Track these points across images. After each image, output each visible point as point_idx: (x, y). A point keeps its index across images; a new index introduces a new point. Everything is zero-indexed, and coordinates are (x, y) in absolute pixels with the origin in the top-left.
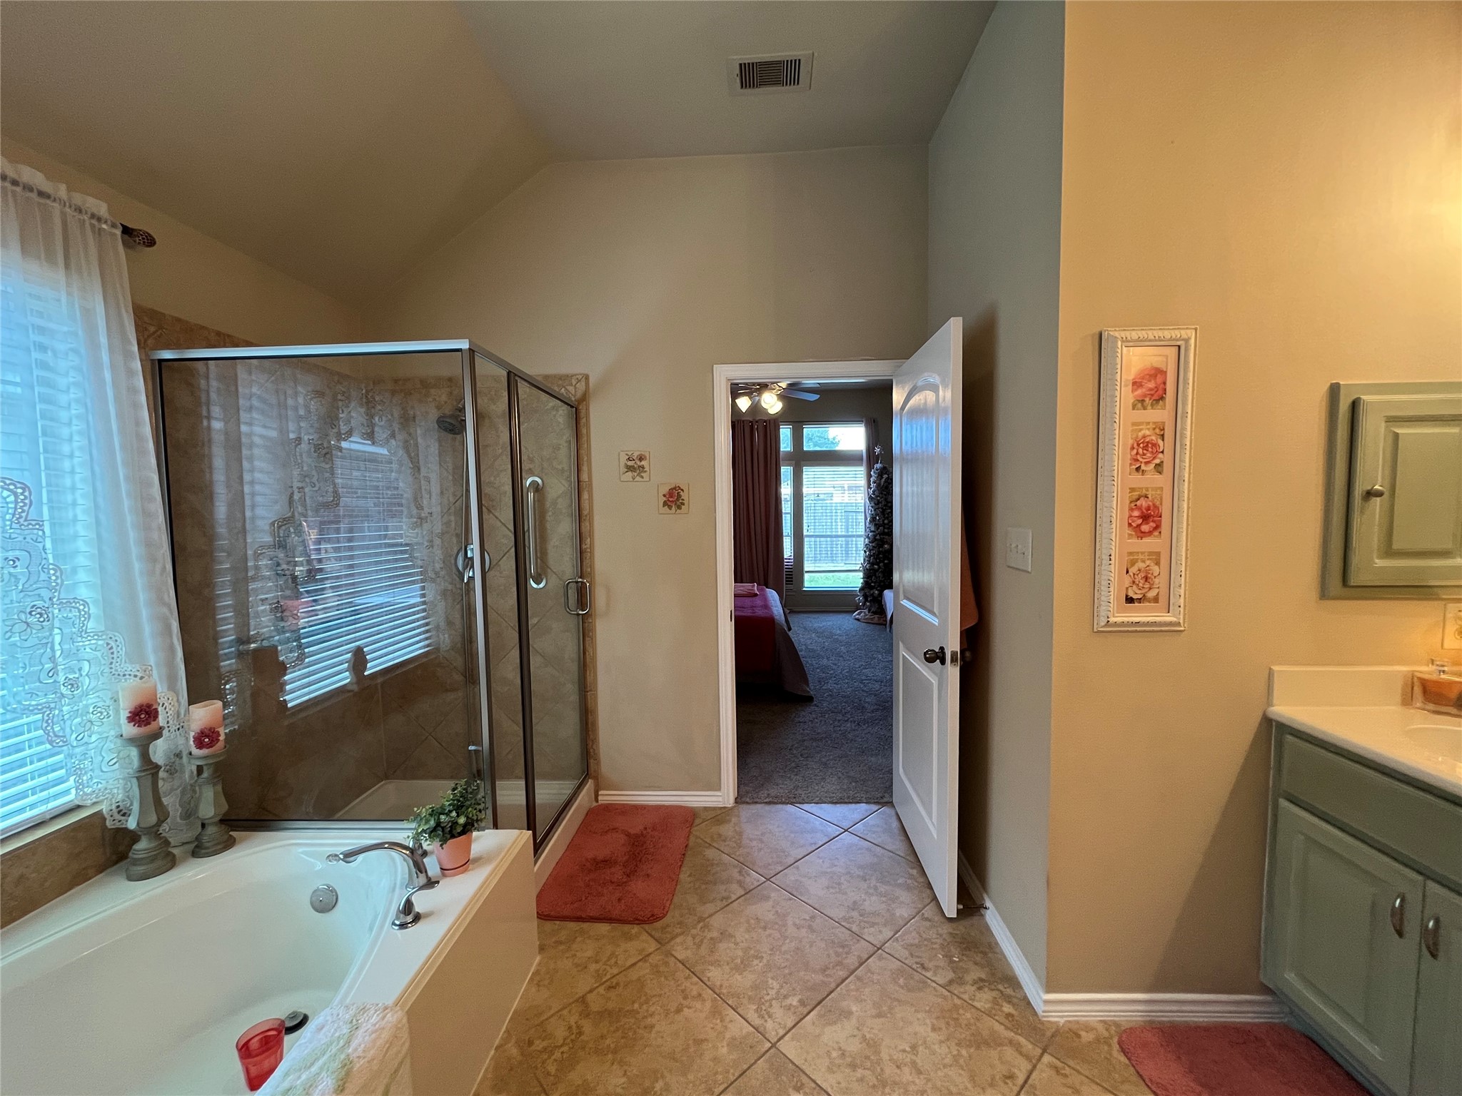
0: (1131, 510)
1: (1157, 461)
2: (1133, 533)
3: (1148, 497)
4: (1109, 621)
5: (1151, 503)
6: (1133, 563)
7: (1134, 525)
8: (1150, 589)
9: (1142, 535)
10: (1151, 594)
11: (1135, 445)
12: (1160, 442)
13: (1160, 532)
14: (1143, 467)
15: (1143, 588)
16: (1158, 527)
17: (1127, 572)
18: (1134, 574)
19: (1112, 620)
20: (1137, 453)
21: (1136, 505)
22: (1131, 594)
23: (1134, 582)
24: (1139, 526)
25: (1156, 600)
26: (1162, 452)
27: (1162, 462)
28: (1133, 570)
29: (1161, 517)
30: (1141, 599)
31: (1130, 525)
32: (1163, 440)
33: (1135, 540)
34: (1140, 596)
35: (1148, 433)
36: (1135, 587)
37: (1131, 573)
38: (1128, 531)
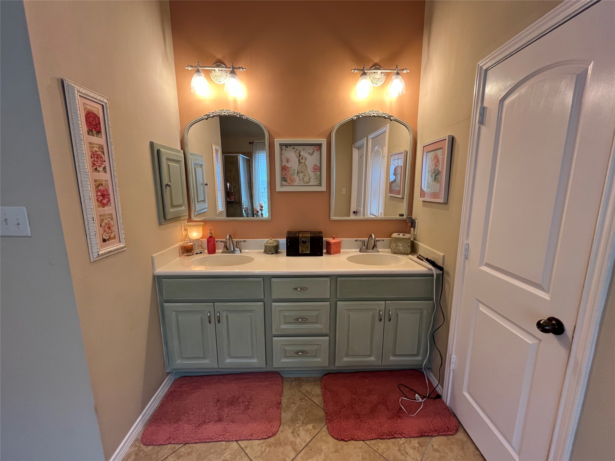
0: (97, 192)
1: (103, 166)
2: (100, 205)
3: (102, 185)
4: (98, 254)
5: (104, 188)
6: (102, 221)
7: (99, 200)
8: (112, 232)
9: (104, 205)
10: (112, 236)
11: (93, 155)
12: (103, 156)
13: (110, 203)
14: (98, 169)
15: (109, 233)
16: (109, 201)
17: (101, 226)
18: (104, 227)
19: (100, 253)
20: (94, 161)
21: (98, 189)
22: (104, 237)
23: (104, 231)
24: (102, 200)
25: (114, 238)
26: (105, 161)
27: (105, 166)
28: (103, 224)
29: (109, 195)
30: (108, 239)
31: (98, 200)
33: (101, 209)
35: (97, 150)
36: (105, 233)
38: (97, 204)
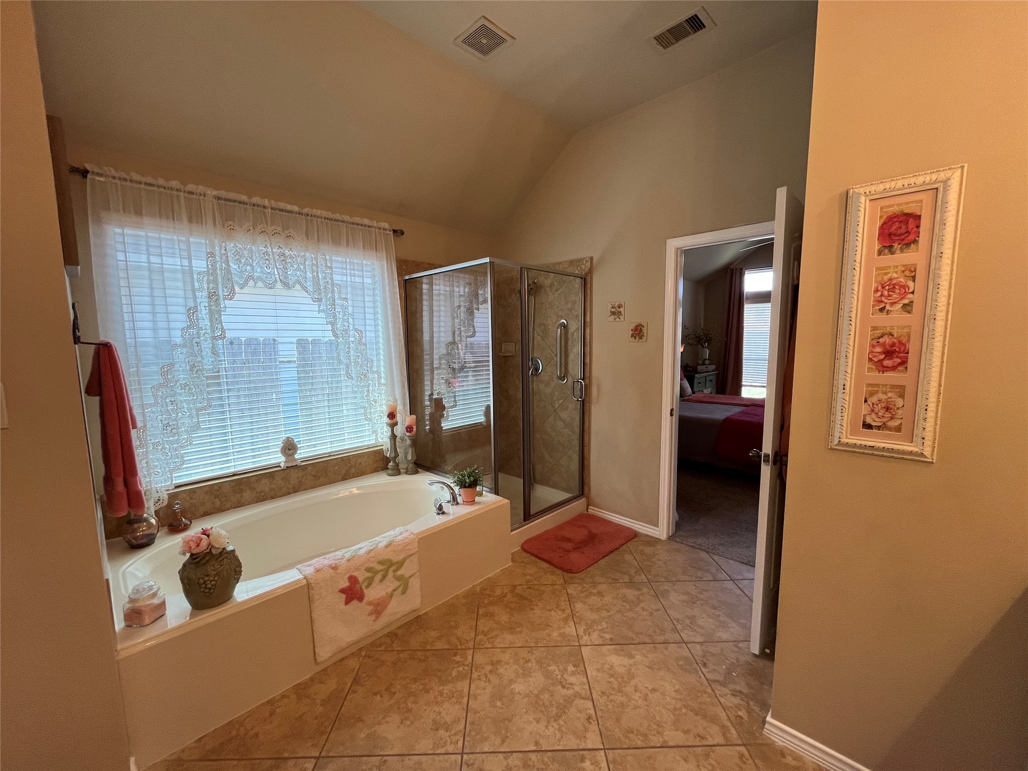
0: (873, 346)
1: (906, 301)
2: (874, 367)
3: (893, 335)
4: (840, 441)
5: (895, 341)
6: (872, 394)
7: (875, 359)
8: (892, 418)
9: (883, 369)
10: (894, 423)
11: (880, 288)
12: (911, 284)
13: (906, 368)
14: (888, 307)
15: (883, 417)
16: (904, 362)
17: (866, 401)
18: (873, 404)
19: (844, 440)
20: (882, 295)
21: (878, 342)
22: (869, 420)
23: (873, 411)
24: (881, 361)
25: (898, 429)
26: (913, 293)
27: (912, 302)
28: (874, 399)
29: (908, 353)
30: (880, 426)
31: (870, 360)
32: (914, 281)
33: (876, 374)
34: (879, 424)
35: (895, 275)
36: (873, 416)
37: (869, 402)
38: (867, 365)
